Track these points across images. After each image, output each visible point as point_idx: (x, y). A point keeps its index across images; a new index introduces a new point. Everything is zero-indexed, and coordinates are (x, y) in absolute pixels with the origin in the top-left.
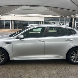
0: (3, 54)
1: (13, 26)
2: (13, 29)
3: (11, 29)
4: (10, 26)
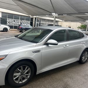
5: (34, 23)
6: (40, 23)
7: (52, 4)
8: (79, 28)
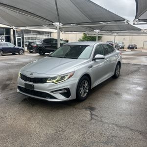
5: (12, 38)
6: (23, 38)
7: (57, 10)
8: (81, 40)
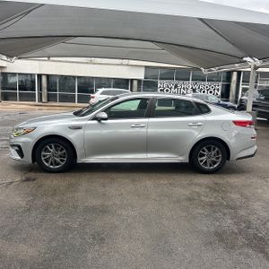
0: (64, 151)
1: (45, 91)
2: (43, 101)
3: (37, 102)
4: (36, 92)
